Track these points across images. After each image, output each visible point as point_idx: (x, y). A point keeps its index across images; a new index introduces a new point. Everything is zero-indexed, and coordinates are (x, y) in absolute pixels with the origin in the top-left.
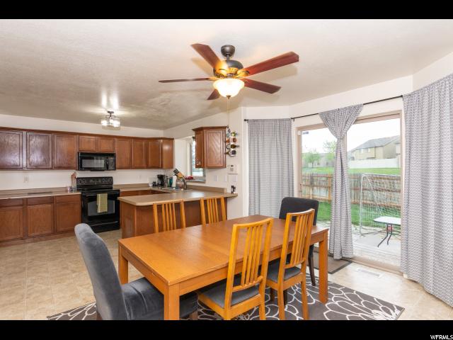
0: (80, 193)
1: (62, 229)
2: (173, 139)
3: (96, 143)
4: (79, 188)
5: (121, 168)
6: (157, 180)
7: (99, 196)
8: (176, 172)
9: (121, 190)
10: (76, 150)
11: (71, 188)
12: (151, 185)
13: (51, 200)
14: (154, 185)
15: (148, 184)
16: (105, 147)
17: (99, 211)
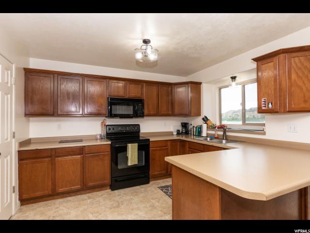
0: (110, 143)
1: (91, 184)
2: (200, 83)
3: (125, 87)
4: (109, 136)
5: (149, 115)
6: (180, 128)
7: (130, 146)
8: (206, 120)
9: (151, 139)
10: (106, 95)
11: (101, 135)
12: (175, 133)
13: (81, 151)
14: (178, 133)
15: (172, 132)
16: (134, 92)
17: (130, 164)
